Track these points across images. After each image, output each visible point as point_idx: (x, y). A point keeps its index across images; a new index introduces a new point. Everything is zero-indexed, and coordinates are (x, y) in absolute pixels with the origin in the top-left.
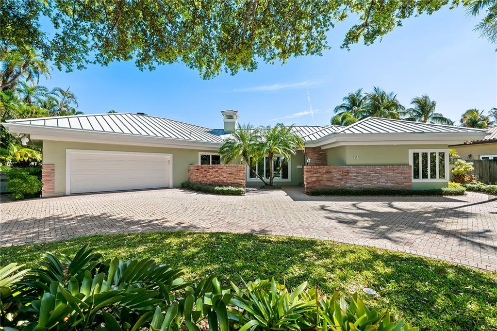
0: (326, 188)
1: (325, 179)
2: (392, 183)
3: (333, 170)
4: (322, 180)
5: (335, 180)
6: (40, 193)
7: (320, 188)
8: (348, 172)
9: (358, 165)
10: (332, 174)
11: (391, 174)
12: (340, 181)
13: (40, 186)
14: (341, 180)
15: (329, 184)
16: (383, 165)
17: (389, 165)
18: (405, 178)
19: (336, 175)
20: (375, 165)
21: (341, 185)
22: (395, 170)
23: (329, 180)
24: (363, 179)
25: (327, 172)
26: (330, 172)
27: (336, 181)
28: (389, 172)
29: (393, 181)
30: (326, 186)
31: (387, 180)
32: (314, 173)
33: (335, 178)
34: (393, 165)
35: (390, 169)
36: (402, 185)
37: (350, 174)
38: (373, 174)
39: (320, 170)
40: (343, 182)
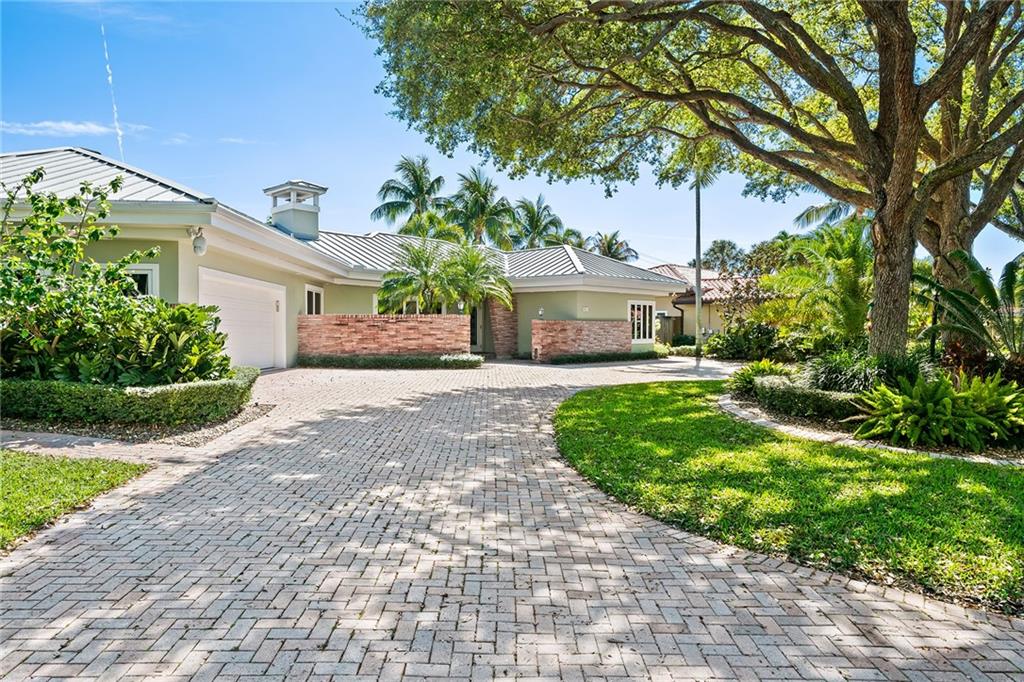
1: (560, 340)
2: (617, 345)
3: (568, 327)
7: (555, 353)
8: (581, 330)
9: (590, 320)
10: (567, 332)
11: (616, 333)
14: (575, 341)
15: (564, 348)
16: (610, 320)
18: (626, 338)
19: (571, 334)
21: (574, 349)
23: (564, 342)
24: (594, 339)
25: (562, 330)
26: (565, 330)
27: (570, 342)
28: (615, 330)
29: (618, 342)
31: (614, 341)
33: (570, 339)
35: (616, 326)
36: (624, 347)
37: (583, 332)
38: (602, 332)
40: (576, 345)
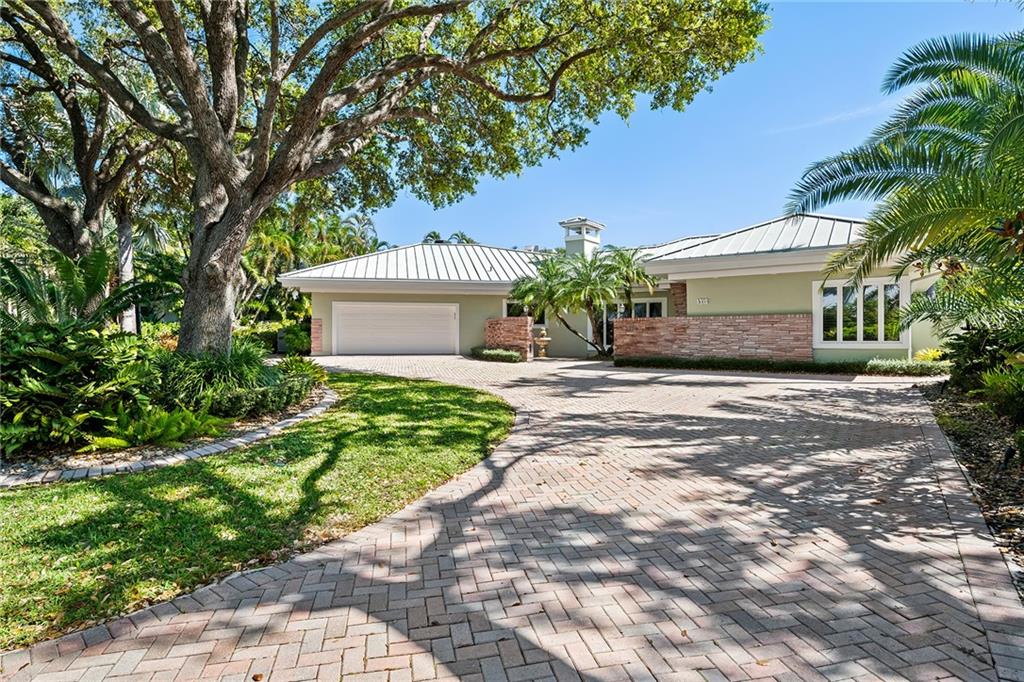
0: (646, 355)
1: (644, 340)
2: (769, 349)
3: (658, 325)
4: (639, 342)
5: (661, 341)
6: (310, 352)
7: (638, 355)
8: (684, 328)
9: (704, 315)
10: (658, 331)
11: (767, 332)
12: (670, 344)
13: (310, 343)
14: (672, 341)
15: (652, 348)
16: (750, 315)
17: (764, 314)
18: (797, 339)
19: (664, 333)
20: (734, 315)
21: (672, 350)
22: (776, 322)
23: (651, 343)
24: (712, 340)
25: (648, 329)
26: (653, 328)
27: (664, 343)
28: (763, 328)
29: (772, 344)
30: (646, 352)
31: (760, 343)
32: (627, 330)
33: (662, 339)
34: (771, 314)
35: (764, 322)
36: (790, 352)
37: (688, 331)
38: (730, 330)
39: (637, 325)
40: (675, 346)
